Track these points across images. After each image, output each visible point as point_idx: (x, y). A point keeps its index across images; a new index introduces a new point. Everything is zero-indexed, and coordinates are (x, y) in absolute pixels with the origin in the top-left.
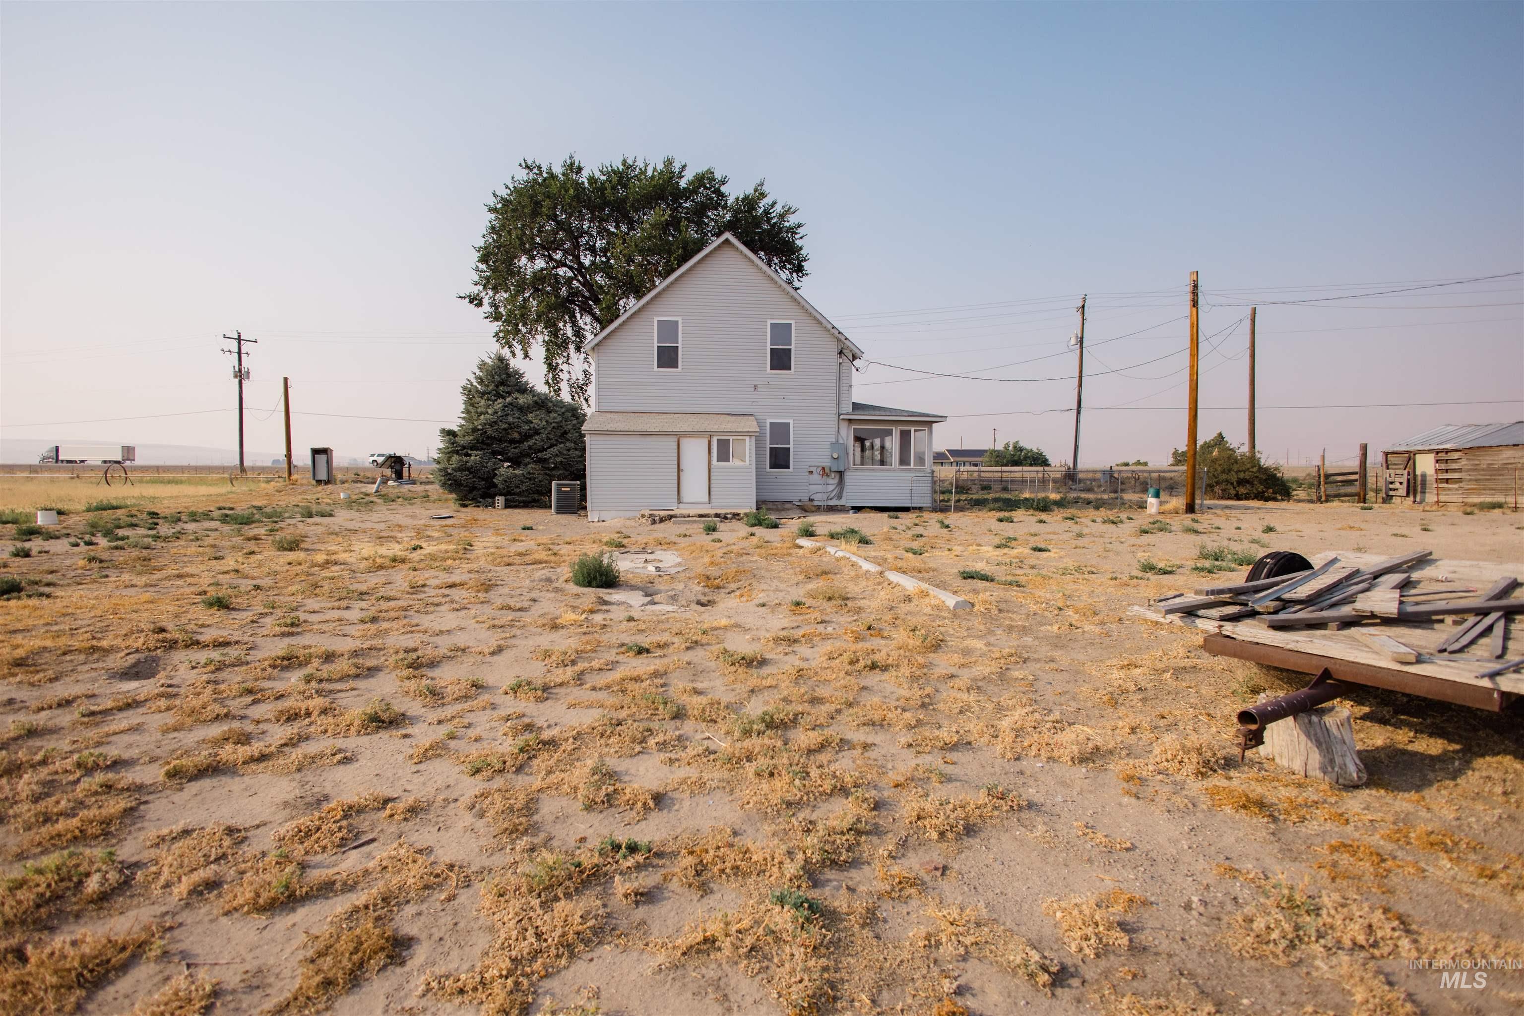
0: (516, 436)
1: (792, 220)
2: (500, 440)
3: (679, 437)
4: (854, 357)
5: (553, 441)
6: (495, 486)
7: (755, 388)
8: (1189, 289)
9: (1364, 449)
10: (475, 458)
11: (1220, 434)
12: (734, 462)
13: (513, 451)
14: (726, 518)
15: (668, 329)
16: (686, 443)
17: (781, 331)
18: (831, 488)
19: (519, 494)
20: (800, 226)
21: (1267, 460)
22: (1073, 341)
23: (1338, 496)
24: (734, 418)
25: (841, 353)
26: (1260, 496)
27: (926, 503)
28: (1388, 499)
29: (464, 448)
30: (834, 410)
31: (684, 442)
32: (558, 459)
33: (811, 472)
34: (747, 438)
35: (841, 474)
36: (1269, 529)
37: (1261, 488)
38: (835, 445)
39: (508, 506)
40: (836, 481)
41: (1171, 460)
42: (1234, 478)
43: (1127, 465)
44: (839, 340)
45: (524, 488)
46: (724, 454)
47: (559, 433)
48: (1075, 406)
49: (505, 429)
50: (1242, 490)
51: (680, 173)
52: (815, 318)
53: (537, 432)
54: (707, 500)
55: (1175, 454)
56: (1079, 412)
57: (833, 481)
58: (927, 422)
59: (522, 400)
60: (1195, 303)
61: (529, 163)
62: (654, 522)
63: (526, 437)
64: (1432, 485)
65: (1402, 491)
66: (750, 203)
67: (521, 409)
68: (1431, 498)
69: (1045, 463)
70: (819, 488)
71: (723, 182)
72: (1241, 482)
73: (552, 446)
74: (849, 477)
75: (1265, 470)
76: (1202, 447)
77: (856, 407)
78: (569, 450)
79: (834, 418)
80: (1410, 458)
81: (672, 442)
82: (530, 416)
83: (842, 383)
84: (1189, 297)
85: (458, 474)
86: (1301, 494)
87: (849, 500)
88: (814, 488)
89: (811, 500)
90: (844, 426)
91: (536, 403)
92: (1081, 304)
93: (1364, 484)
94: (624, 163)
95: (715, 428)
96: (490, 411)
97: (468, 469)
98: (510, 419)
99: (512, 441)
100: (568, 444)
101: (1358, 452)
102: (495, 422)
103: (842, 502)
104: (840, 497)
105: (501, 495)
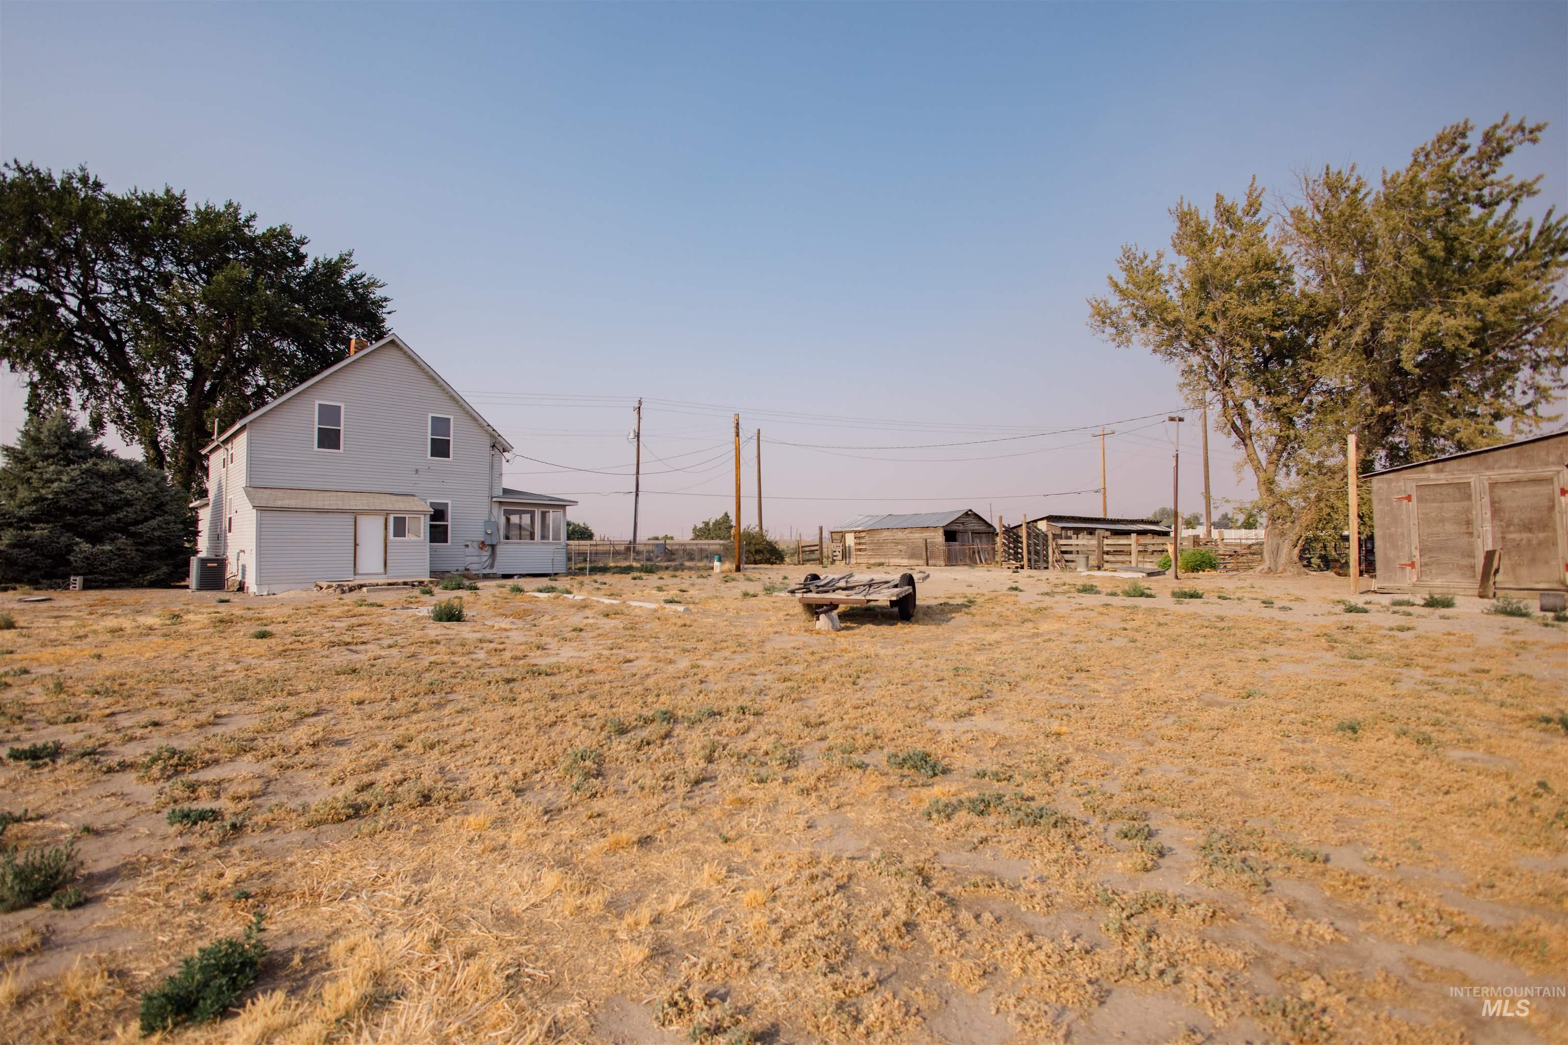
0: (100, 507)
1: (378, 294)
2: (75, 513)
3: (356, 514)
4: (504, 451)
5: (148, 514)
6: (69, 563)
7: (417, 471)
8: (734, 425)
9: (821, 529)
10: (40, 532)
11: (726, 514)
12: (409, 537)
13: (93, 525)
14: (413, 586)
15: (330, 413)
16: (363, 521)
17: (440, 425)
18: (485, 559)
19: (103, 573)
20: (386, 300)
21: (771, 537)
22: (632, 435)
23: (808, 561)
24: (399, 498)
25: (493, 446)
26: (768, 561)
27: (561, 568)
28: (833, 562)
29: (21, 519)
30: (487, 493)
31: (359, 517)
32: (157, 534)
33: (467, 546)
34: (422, 517)
35: (493, 547)
36: (785, 578)
37: (768, 556)
38: (488, 523)
39: (86, 586)
40: (488, 553)
41: (691, 535)
42: (753, 549)
43: (657, 539)
44: (492, 436)
45: (113, 565)
46: (400, 528)
47: (154, 504)
48: (634, 490)
49: (85, 500)
50: (758, 557)
51: (247, 221)
52: (471, 416)
53: (128, 503)
54: (382, 571)
55: (695, 529)
56: (637, 495)
57: (487, 553)
58: (561, 506)
59: (104, 467)
60: (738, 435)
61: (24, 165)
62: (343, 592)
63: (112, 508)
64: (853, 553)
65: (840, 557)
66: (333, 269)
67: (103, 476)
68: (853, 561)
69: (590, 536)
70: (476, 559)
71: (302, 242)
72: (758, 552)
73: (147, 519)
74: (500, 550)
75: (769, 544)
76: (714, 524)
77: (506, 491)
78: (168, 523)
79: (487, 500)
80: (842, 534)
81: (349, 519)
82: (119, 486)
83: (494, 471)
84: (733, 430)
85: (16, 551)
86: (787, 560)
87: (499, 569)
88: (469, 559)
89: (467, 570)
90: (495, 508)
91: (122, 470)
92: (637, 405)
93: (821, 553)
94: (168, 191)
95: (390, 507)
96: (65, 478)
97: (30, 545)
98: (94, 488)
99: (96, 513)
100: (167, 517)
101: (818, 532)
102: (73, 492)
103: (494, 571)
104: (492, 566)
105: (78, 575)
